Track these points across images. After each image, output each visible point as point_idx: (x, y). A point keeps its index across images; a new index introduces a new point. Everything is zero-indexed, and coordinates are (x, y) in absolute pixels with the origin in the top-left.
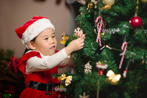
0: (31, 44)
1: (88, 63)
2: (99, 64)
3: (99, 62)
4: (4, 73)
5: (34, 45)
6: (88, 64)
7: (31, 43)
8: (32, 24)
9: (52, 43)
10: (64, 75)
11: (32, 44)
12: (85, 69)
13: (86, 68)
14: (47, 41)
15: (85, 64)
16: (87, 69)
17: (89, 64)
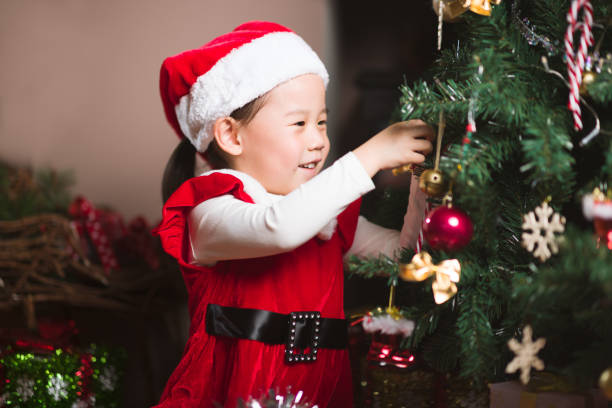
0: (228, 127)
1: (545, 205)
2: (597, 202)
3: (597, 191)
4: (59, 267)
5: (239, 139)
6: (545, 211)
7: (228, 122)
8: (246, 47)
9: (316, 149)
10: (422, 258)
11: (230, 130)
12: (526, 236)
13: (530, 231)
14: (300, 132)
15: (527, 212)
16: (537, 232)
17: (550, 211)
